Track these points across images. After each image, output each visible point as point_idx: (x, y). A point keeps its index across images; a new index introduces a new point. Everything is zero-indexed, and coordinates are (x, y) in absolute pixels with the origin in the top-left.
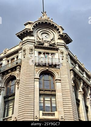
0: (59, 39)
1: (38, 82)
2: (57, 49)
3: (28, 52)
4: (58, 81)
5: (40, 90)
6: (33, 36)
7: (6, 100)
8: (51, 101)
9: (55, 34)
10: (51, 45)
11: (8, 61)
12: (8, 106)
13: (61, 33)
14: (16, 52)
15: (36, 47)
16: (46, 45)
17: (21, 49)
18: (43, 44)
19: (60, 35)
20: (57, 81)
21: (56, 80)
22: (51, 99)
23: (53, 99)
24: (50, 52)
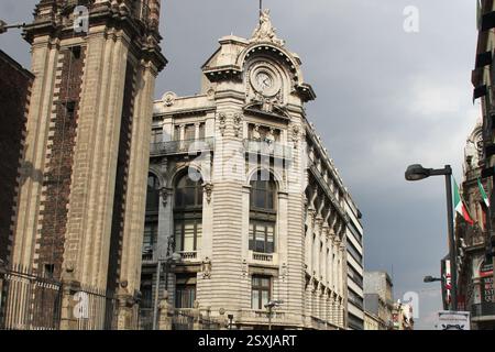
0: (292, 93)
1: (248, 195)
2: (287, 122)
3: (229, 122)
4: (283, 196)
5: (251, 211)
6: (240, 81)
7: (179, 216)
8: (266, 232)
9: (284, 77)
10: (275, 110)
11: (177, 127)
12: (183, 230)
13: (300, 84)
14: (202, 113)
15: (246, 113)
16: (267, 108)
17: (213, 110)
18: (259, 107)
19: (296, 87)
20: (280, 196)
21: (279, 193)
22: (266, 228)
23: (270, 229)
24: (273, 125)
